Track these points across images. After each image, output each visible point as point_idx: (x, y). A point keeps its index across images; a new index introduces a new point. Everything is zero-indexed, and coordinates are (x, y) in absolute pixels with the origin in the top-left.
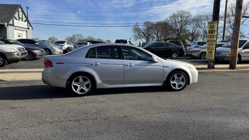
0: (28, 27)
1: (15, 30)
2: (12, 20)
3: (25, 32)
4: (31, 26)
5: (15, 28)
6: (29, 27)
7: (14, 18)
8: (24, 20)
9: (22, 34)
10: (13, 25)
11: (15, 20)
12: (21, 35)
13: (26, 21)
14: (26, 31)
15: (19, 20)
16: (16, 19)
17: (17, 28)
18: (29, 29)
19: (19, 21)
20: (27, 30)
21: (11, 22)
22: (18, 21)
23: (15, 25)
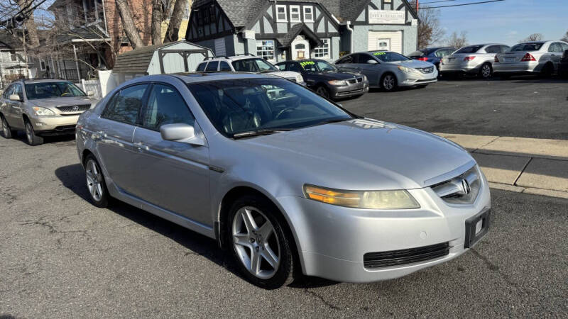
0: (406, 19)
1: (371, 32)
2: (364, 11)
3: (400, 32)
4: (415, 16)
5: (371, 27)
6: (409, 21)
7: (369, 7)
8: (396, 6)
9: (390, 39)
10: (366, 23)
11: (371, 11)
12: (387, 41)
13: (404, 8)
14: (402, 31)
15: (383, 8)
16: (375, 8)
17: (375, 27)
18: (409, 24)
19: (383, 11)
20: (405, 28)
21: (361, 18)
22: (380, 11)
23: (370, 22)
